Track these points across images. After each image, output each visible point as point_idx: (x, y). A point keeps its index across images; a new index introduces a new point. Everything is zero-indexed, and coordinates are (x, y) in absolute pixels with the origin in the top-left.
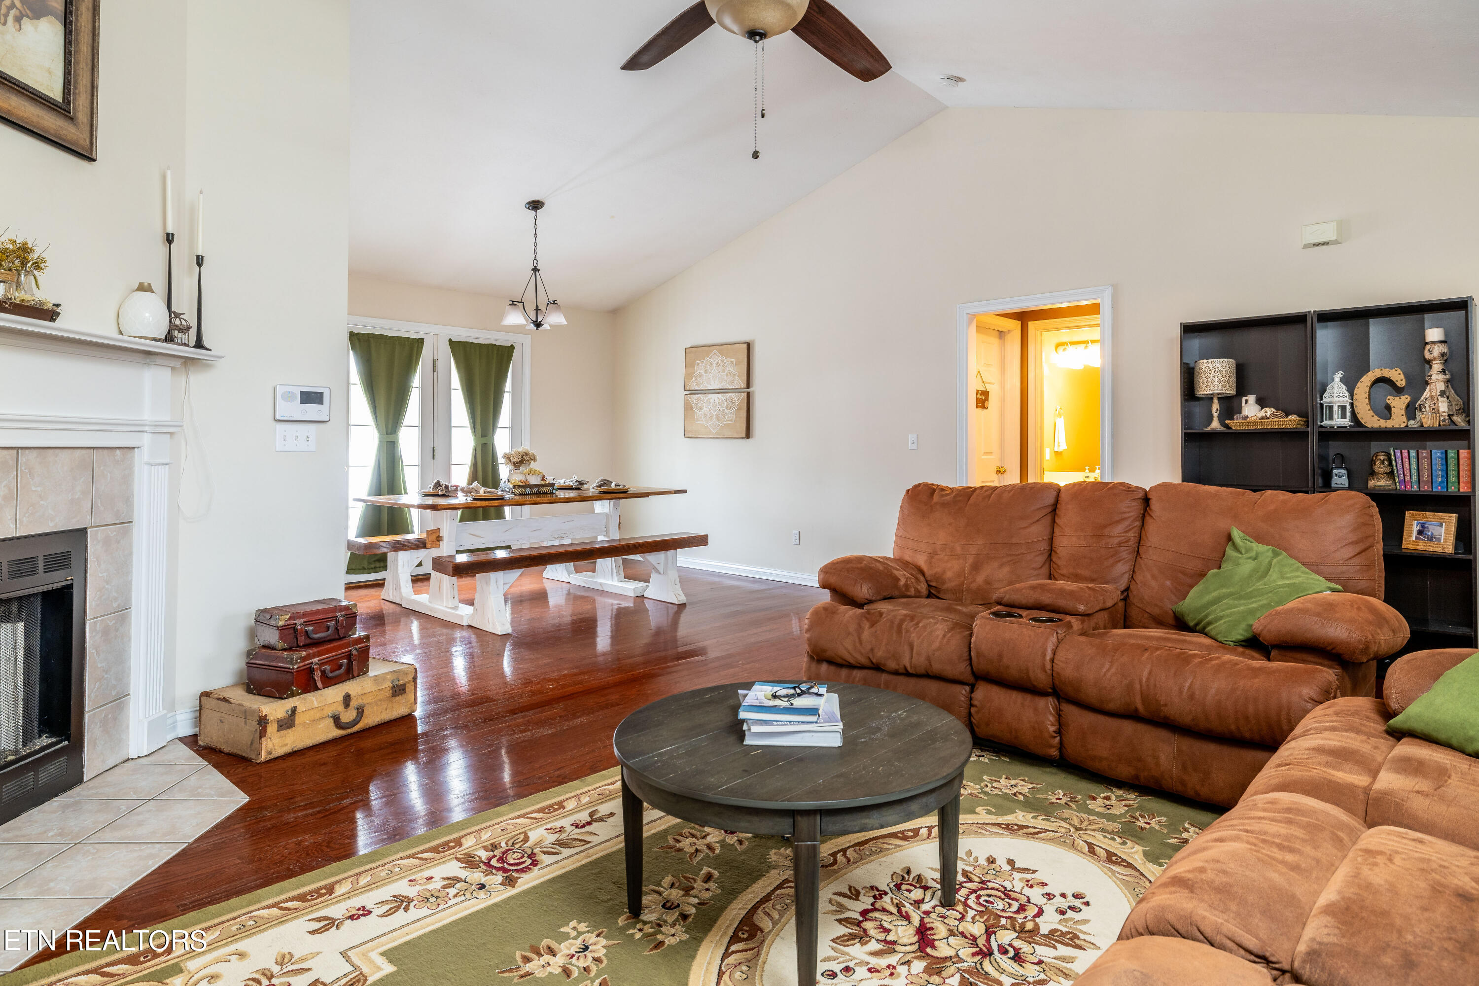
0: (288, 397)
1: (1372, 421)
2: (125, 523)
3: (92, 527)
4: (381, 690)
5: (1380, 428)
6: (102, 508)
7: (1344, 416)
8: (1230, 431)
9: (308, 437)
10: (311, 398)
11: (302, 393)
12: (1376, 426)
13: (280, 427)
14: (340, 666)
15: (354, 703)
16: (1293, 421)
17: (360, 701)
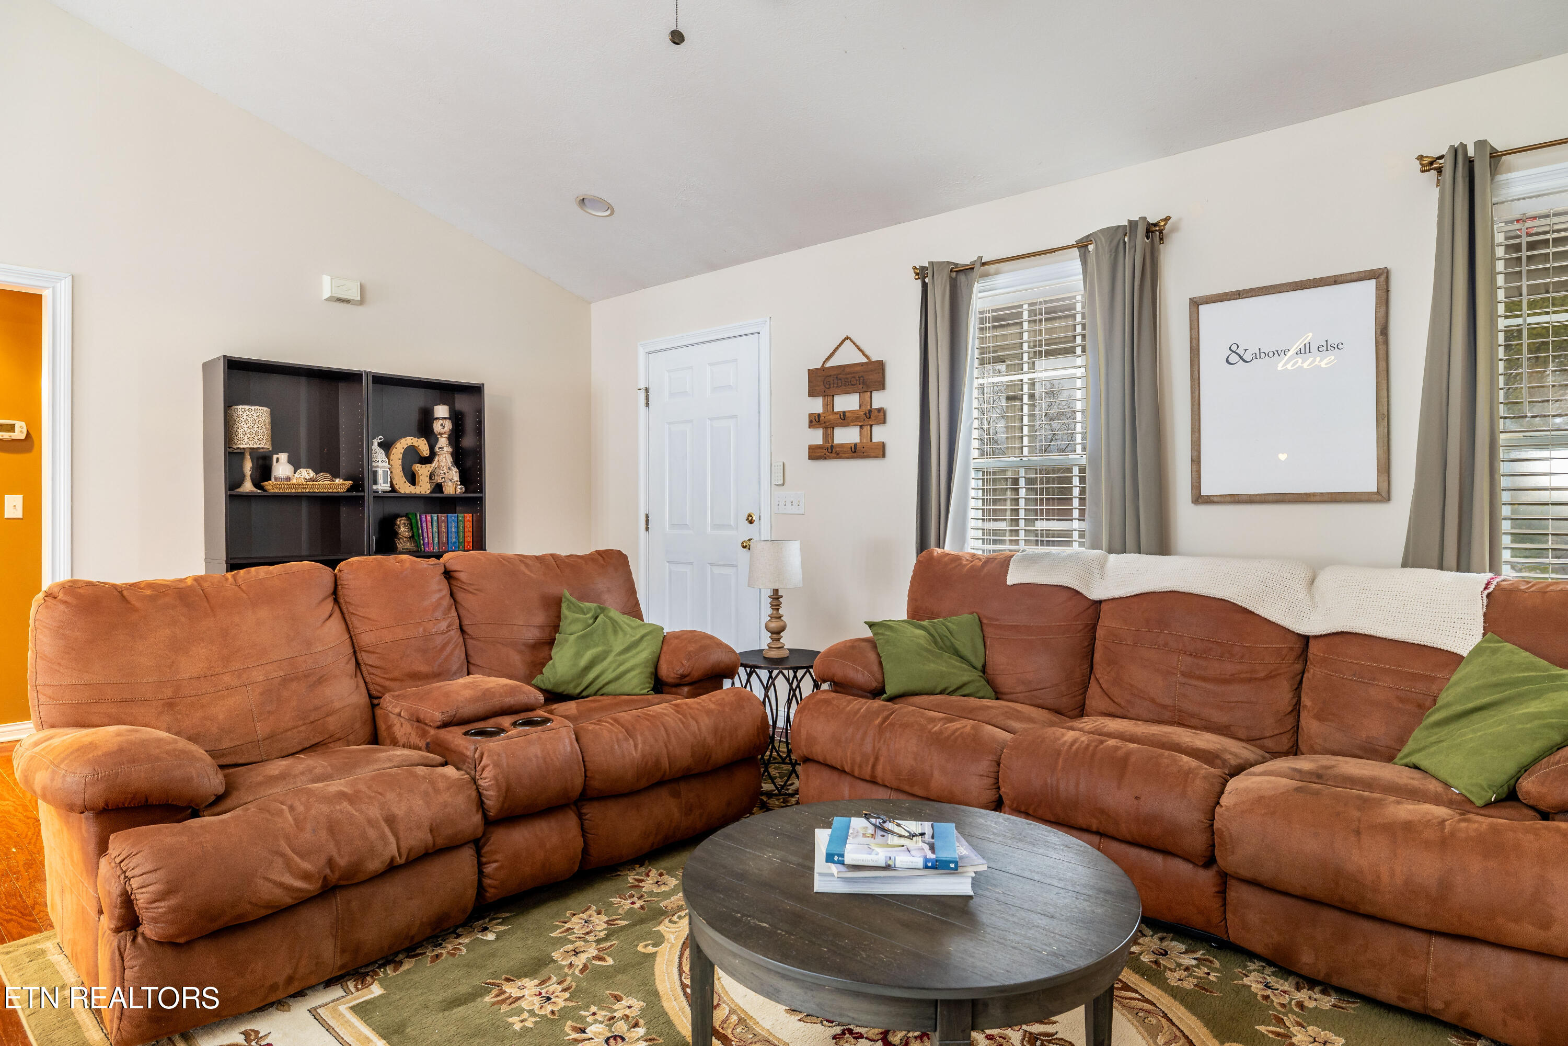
1: (405, 488)
5: (411, 494)
7: (385, 482)
8: (265, 494)
12: (407, 492)
16: (340, 485)
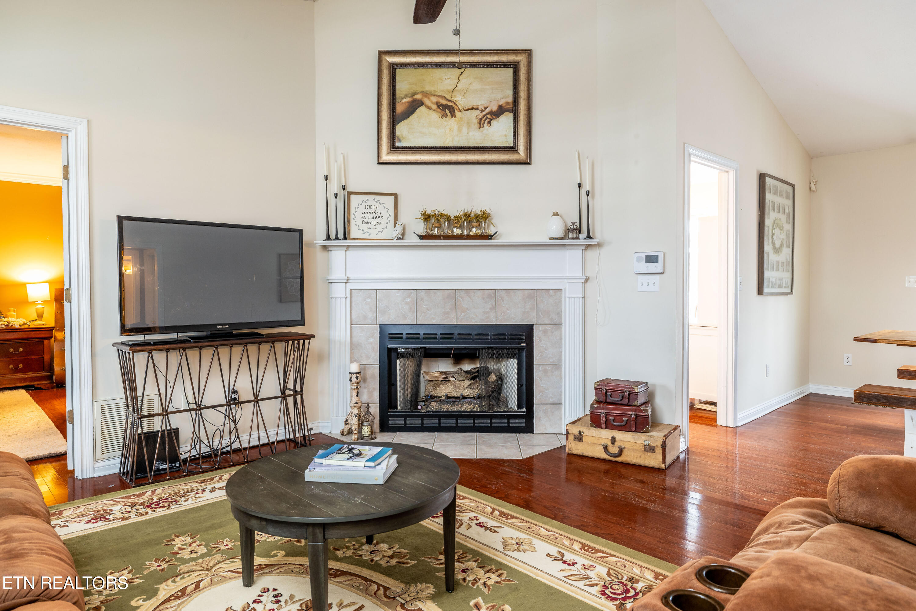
0: (639, 259)
2: (558, 325)
3: (536, 324)
4: (636, 443)
6: (542, 316)
9: (654, 283)
10: (651, 259)
11: (647, 257)
13: (640, 277)
14: (623, 421)
15: (617, 444)
17: (622, 444)
